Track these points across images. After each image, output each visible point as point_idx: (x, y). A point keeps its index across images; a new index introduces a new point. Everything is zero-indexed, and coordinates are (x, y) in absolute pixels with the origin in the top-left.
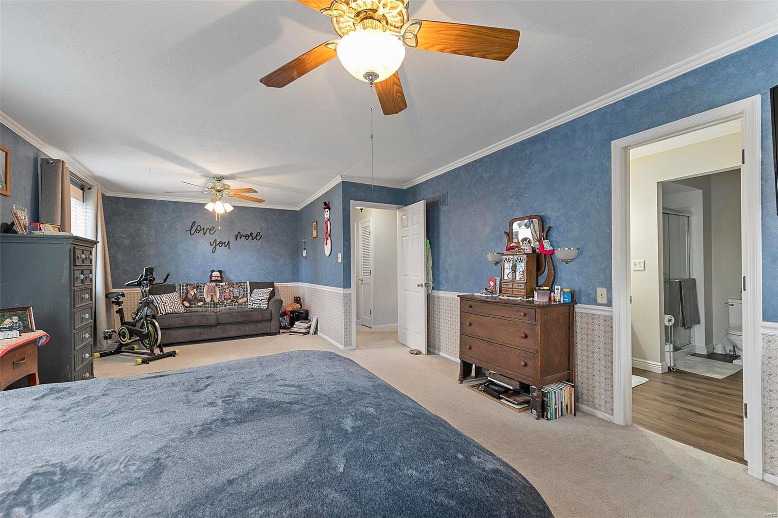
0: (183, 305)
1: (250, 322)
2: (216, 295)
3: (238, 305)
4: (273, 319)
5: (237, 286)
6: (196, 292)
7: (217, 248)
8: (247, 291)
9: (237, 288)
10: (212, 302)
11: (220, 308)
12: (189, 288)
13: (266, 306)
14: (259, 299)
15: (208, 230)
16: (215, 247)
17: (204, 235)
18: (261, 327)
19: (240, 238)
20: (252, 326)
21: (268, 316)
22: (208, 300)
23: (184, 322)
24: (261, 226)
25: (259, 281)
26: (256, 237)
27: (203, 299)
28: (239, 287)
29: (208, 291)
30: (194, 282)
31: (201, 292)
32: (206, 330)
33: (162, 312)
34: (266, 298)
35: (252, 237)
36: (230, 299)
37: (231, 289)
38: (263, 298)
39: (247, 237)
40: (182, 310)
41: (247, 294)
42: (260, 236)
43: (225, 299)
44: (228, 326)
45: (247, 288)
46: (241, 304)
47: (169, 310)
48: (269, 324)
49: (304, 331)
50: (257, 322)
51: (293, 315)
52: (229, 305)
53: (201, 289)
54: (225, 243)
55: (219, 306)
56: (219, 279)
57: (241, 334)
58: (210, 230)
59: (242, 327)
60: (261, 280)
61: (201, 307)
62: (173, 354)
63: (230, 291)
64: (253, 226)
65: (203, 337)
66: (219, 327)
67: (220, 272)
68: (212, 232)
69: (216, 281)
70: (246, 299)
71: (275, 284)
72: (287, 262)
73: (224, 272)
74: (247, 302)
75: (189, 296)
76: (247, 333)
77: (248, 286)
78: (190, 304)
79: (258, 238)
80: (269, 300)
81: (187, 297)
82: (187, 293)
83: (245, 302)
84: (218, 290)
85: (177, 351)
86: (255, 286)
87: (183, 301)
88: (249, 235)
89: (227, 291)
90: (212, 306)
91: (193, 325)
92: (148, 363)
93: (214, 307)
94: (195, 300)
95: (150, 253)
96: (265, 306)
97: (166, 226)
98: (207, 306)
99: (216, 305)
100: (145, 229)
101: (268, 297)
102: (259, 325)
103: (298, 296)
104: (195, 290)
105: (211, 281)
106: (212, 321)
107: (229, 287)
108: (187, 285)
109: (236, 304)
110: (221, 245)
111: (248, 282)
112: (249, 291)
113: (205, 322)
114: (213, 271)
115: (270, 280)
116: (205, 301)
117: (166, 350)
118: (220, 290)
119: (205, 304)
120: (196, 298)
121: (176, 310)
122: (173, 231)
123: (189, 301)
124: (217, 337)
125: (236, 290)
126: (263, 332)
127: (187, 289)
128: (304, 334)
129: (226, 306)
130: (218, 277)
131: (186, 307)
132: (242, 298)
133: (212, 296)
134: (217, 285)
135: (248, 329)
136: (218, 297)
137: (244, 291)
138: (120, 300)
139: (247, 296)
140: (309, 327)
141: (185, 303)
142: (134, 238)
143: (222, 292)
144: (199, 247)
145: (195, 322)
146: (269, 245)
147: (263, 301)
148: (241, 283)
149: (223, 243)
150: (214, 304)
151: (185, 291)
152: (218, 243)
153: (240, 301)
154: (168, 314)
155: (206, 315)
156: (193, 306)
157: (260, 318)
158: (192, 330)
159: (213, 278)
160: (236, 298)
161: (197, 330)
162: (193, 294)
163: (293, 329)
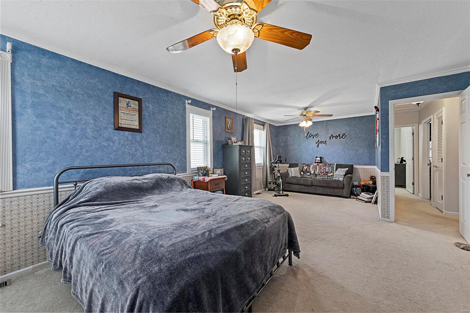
0: (301, 173)
1: (330, 187)
2: (317, 170)
3: (328, 177)
4: (345, 188)
5: (328, 166)
6: (307, 168)
7: (319, 146)
8: (334, 169)
9: (328, 167)
10: (314, 174)
11: (318, 177)
12: (304, 165)
13: (343, 179)
14: (339, 174)
15: (315, 136)
16: (318, 144)
17: (313, 138)
18: (336, 191)
19: (333, 138)
20: (331, 190)
21: (341, 186)
22: (312, 172)
23: (297, 182)
24: (346, 129)
25: (344, 164)
26: (342, 137)
27: (310, 171)
28: (329, 166)
29: (313, 168)
30: (307, 163)
31: (309, 168)
32: (307, 187)
33: (290, 176)
34: (343, 175)
35: (340, 137)
36: (323, 173)
37: (325, 167)
38: (341, 174)
39: (336, 137)
40: (299, 176)
41: (333, 171)
42: (345, 136)
43: (321, 173)
44: (318, 187)
45: (334, 167)
46: (330, 176)
47: (293, 175)
48: (342, 190)
49: (366, 200)
50: (334, 188)
51: (364, 188)
52: (323, 176)
53: (309, 167)
54: (324, 141)
55: (318, 176)
56: (320, 161)
57: (325, 193)
58: (316, 135)
59: (326, 189)
60: (345, 163)
61: (308, 175)
62: (287, 195)
63: (324, 168)
64: (340, 130)
65: (306, 191)
66: (313, 187)
67: (321, 158)
68: (317, 136)
69: (318, 162)
70: (333, 174)
71: (354, 166)
72: (365, 151)
73: (323, 158)
74: (333, 176)
75: (304, 169)
76: (328, 193)
77: (335, 167)
78: (304, 174)
79: (343, 137)
80: (345, 176)
81: (302, 170)
82: (303, 168)
83: (332, 176)
84: (318, 167)
85: (289, 194)
86: (339, 166)
87: (301, 172)
88: (338, 136)
89: (323, 168)
90: (314, 176)
91: (301, 184)
92: (276, 197)
93: (315, 176)
94: (306, 172)
95: (291, 149)
96: (341, 179)
97: (297, 136)
98: (311, 175)
99: (316, 175)
100: (289, 138)
101: (344, 174)
102: (336, 190)
103: (373, 175)
104: (307, 166)
105: (315, 162)
106: (309, 183)
107: (324, 166)
108: (304, 164)
109: (327, 176)
110: (321, 143)
111: (335, 164)
112: (335, 169)
113: (306, 183)
114: (317, 157)
115: (352, 163)
116: (311, 172)
117: (285, 193)
118: (319, 168)
119: (310, 174)
120: (306, 171)
121: (296, 176)
122: (299, 138)
123: (303, 172)
124: (312, 192)
125: (327, 168)
126: (338, 194)
127: (303, 166)
128: (366, 202)
129: (321, 176)
130: (319, 160)
131: (302, 175)
132: (330, 173)
133: (314, 170)
134: (318, 165)
135: (329, 191)
136: (318, 171)
137: (332, 169)
138: (274, 169)
139: (333, 172)
140: (372, 198)
141: (302, 172)
142: (285, 143)
143: (320, 169)
144: (311, 145)
145: (302, 182)
146: (351, 140)
147: (341, 176)
148: (331, 164)
149: (322, 142)
150: (315, 175)
151: (302, 167)
152: (320, 142)
153: (329, 175)
154: (293, 177)
155: (307, 180)
156: (305, 174)
157: (335, 186)
158: (300, 186)
159: (317, 161)
160: (327, 173)
161: (303, 187)
162: (305, 169)
163: (359, 197)
